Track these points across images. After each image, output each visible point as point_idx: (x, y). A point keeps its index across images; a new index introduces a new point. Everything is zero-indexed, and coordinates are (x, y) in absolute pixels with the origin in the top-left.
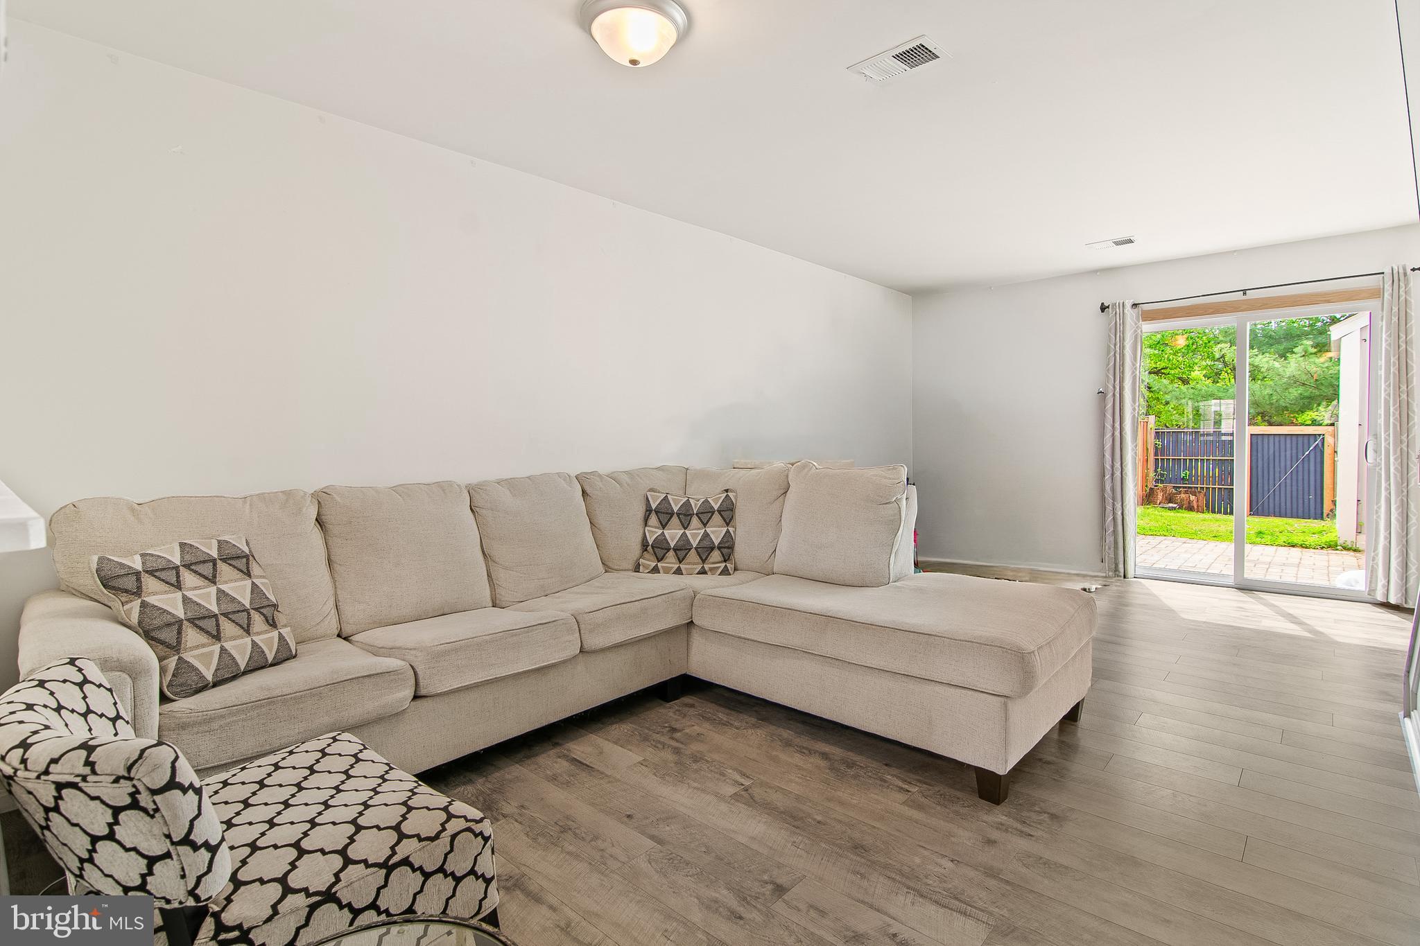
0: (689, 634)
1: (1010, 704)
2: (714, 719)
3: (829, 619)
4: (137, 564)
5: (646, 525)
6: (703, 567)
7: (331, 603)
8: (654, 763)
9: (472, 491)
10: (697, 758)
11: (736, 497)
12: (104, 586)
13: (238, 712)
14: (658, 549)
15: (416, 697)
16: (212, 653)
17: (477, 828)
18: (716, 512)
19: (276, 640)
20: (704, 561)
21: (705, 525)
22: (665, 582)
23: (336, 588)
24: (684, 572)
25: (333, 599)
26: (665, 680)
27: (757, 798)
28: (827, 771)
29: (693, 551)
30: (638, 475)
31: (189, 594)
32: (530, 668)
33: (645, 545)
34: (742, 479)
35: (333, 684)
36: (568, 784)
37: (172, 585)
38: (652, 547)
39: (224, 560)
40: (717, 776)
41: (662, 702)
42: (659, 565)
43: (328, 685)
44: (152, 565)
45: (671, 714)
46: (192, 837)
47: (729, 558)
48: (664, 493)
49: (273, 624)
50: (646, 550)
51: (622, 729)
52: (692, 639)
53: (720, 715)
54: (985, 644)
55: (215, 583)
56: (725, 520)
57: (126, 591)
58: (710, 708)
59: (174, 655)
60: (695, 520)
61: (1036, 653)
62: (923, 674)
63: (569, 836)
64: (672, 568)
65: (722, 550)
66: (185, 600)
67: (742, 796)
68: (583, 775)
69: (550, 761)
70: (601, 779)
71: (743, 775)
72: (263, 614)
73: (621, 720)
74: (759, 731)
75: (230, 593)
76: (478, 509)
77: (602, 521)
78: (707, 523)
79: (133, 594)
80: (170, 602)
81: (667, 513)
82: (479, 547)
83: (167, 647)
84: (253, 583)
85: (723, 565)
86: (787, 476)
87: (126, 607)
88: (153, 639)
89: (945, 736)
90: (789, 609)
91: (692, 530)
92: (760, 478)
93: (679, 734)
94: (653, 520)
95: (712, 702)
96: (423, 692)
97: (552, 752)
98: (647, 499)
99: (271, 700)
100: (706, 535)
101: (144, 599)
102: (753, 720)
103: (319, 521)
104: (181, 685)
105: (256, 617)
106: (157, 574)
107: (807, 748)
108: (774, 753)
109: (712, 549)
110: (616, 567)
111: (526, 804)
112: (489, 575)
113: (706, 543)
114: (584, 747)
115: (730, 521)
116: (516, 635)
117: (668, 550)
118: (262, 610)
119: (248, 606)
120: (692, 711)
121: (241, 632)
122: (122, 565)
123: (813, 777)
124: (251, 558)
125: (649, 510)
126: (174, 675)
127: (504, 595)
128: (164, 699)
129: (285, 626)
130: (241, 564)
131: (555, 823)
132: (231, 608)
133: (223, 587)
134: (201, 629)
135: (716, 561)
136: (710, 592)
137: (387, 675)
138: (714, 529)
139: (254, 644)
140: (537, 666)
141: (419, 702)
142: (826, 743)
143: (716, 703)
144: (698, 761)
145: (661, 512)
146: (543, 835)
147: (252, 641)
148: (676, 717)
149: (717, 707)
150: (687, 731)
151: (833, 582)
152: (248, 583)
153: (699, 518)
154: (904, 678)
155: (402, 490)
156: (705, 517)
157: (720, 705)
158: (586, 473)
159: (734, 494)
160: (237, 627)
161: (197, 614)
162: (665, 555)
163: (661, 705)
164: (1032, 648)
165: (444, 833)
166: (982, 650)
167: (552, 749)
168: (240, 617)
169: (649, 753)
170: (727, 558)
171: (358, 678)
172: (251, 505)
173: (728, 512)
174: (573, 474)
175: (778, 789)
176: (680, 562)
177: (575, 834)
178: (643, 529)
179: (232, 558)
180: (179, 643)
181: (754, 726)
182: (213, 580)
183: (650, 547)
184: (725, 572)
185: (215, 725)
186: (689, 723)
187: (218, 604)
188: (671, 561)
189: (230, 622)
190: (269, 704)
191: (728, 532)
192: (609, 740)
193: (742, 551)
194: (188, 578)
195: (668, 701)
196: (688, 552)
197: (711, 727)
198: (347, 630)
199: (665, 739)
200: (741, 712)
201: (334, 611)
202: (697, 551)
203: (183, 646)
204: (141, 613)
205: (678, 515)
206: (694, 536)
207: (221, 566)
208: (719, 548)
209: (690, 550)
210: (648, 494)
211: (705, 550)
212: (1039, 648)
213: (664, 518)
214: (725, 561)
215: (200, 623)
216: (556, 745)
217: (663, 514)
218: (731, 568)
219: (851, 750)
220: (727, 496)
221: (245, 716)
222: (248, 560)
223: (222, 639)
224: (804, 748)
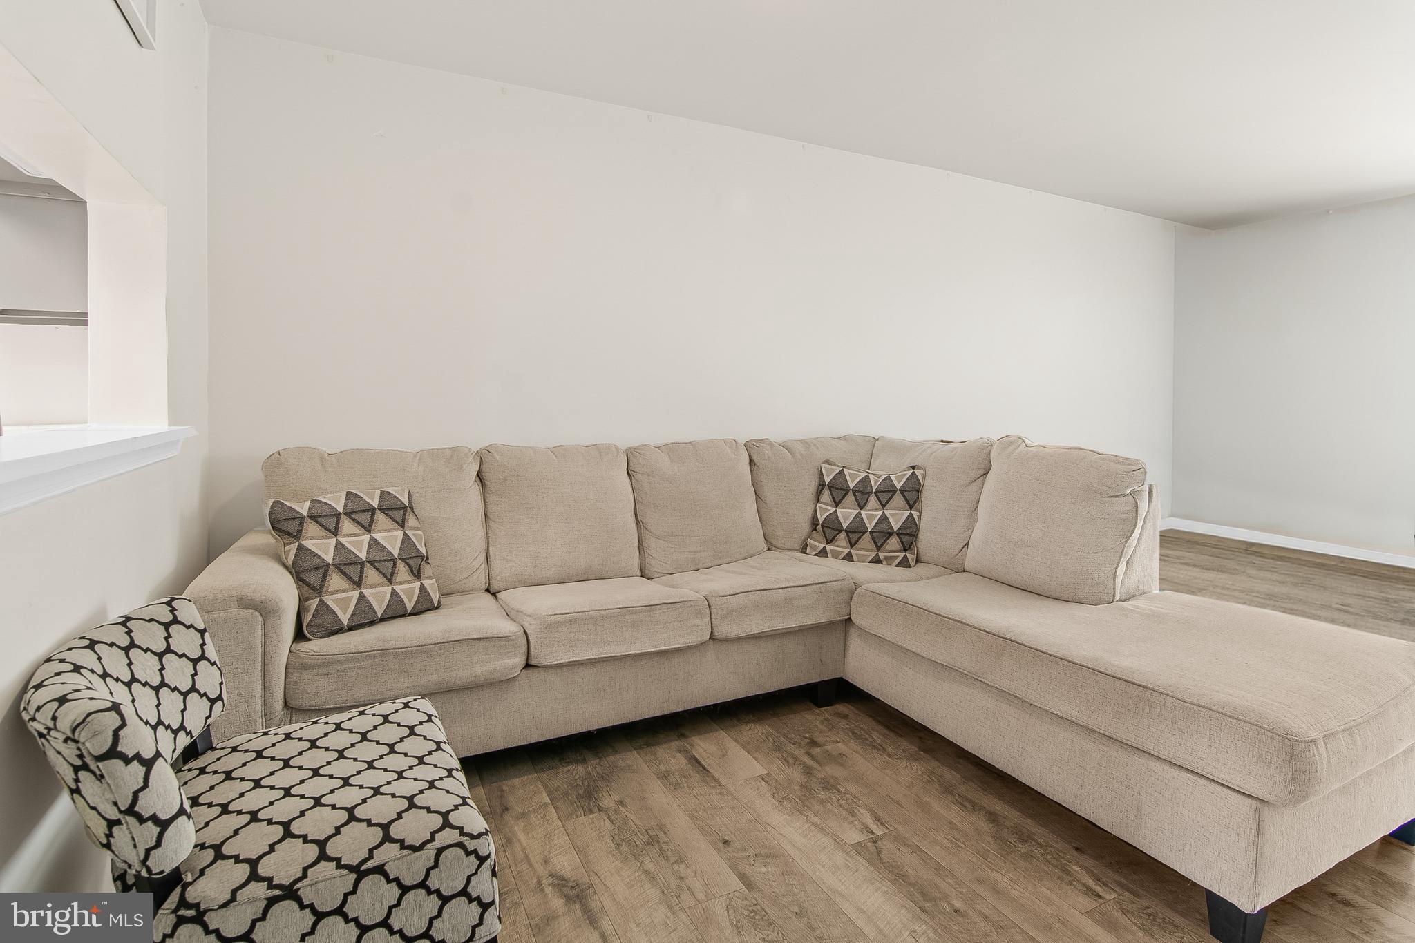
0: (846, 632)
1: (1266, 812)
2: (866, 739)
3: (1005, 643)
4: (304, 509)
5: (818, 501)
6: (877, 555)
7: (483, 557)
8: (777, 781)
9: (630, 454)
10: (828, 785)
11: (924, 476)
12: (273, 528)
13: (354, 659)
14: (828, 529)
15: (528, 666)
16: (350, 599)
17: (471, 845)
18: (898, 492)
19: (417, 590)
20: (879, 548)
21: (883, 506)
22: (832, 569)
23: (488, 544)
24: (855, 558)
25: (485, 554)
26: (813, 682)
27: (885, 856)
28: (990, 839)
29: (867, 536)
30: (815, 445)
31: (343, 540)
32: (649, 651)
33: (814, 523)
34: (934, 454)
35: (443, 643)
36: (677, 785)
37: (330, 531)
38: (823, 527)
39: (382, 511)
40: (845, 814)
41: (812, 705)
42: (828, 547)
43: (438, 644)
44: (318, 510)
45: (817, 723)
46: (137, 809)
47: (910, 547)
48: (839, 466)
49: (417, 575)
50: (815, 530)
51: (755, 731)
52: (849, 639)
53: (875, 735)
54: (1230, 717)
55: (369, 531)
56: (908, 502)
57: (289, 534)
58: (866, 724)
59: (316, 597)
60: (873, 500)
61: (1321, 743)
62: (1132, 740)
63: (654, 850)
64: (842, 552)
65: (902, 537)
66: (339, 546)
67: (866, 848)
68: (696, 778)
69: (669, 755)
70: (713, 787)
71: (878, 820)
72: (409, 565)
73: (759, 720)
74: (916, 766)
75: (382, 542)
76: (634, 474)
77: (769, 494)
78: (887, 503)
79: (294, 536)
80: (322, 546)
81: (842, 489)
82: (633, 513)
83: (311, 589)
84: (405, 534)
85: (902, 555)
86: (989, 454)
87: (287, 548)
88: (301, 580)
89: (1160, 833)
90: (958, 621)
91: (869, 510)
92: (955, 454)
93: (817, 750)
94: (826, 495)
95: (871, 716)
96: (534, 661)
97: (675, 744)
98: (821, 470)
99: (384, 652)
100: (884, 518)
101: (302, 542)
102: (913, 749)
103: (479, 476)
104: (318, 626)
105: (401, 567)
106: (319, 520)
107: (971, 801)
108: (927, 799)
109: (890, 534)
110: (780, 546)
111: (627, 800)
112: (640, 542)
113: (884, 527)
114: (705, 745)
115: (915, 502)
116: (636, 613)
117: (840, 531)
118: (408, 561)
119: (396, 556)
120: (843, 724)
121: (383, 580)
122: (291, 509)
123: (967, 843)
124: (409, 510)
125: (822, 485)
126: (313, 616)
127: (654, 565)
128: (299, 636)
129: (430, 578)
130: (398, 515)
131: (646, 830)
132: (377, 555)
133: (376, 536)
134: (345, 574)
135: (894, 549)
136: (872, 586)
137: (498, 640)
138: (894, 511)
139: (394, 592)
140: (658, 649)
141: (530, 672)
142: (999, 799)
143: (874, 718)
144: (828, 790)
145: (836, 488)
146: (628, 841)
147: (393, 589)
148: (821, 727)
149: (874, 724)
150: (828, 747)
151: (1035, 591)
152: (400, 534)
153: (878, 498)
154: (1104, 740)
155: (560, 451)
156: (884, 497)
157: (879, 722)
158: (756, 441)
159: (922, 472)
160: (380, 575)
161: (346, 561)
162: (835, 536)
163: (810, 709)
164: (1313, 734)
165: (431, 844)
166: (1223, 724)
167: (677, 740)
168: (384, 565)
169: (777, 768)
170: (907, 547)
171: (468, 639)
172: (420, 459)
173: (912, 493)
174: (742, 439)
175: (916, 850)
176: (852, 547)
177: (661, 850)
178: (814, 506)
179: (389, 509)
180: (322, 585)
181: (912, 758)
182: (368, 529)
183: (820, 526)
184: (904, 563)
185: (333, 669)
186: (834, 738)
187: (368, 552)
188: (842, 542)
189: (374, 570)
190: (382, 655)
191: (911, 516)
192: (738, 742)
193: (927, 540)
194: (347, 526)
195: (819, 706)
196: (862, 535)
197: (858, 749)
198: (495, 586)
199: (800, 753)
200: (901, 736)
201: (484, 566)
202: (872, 536)
203: (325, 589)
204: (297, 555)
205: (854, 492)
206: (870, 517)
207: (380, 516)
208: (899, 534)
209: (864, 533)
210: (823, 466)
211: (882, 534)
212: (1325, 736)
213: (838, 495)
214: (905, 550)
215: (346, 569)
216: (682, 736)
217: (837, 489)
218: (913, 559)
219: (1032, 817)
220: (913, 474)
221: (359, 664)
222: (405, 511)
223: (362, 586)
224: (967, 799)
